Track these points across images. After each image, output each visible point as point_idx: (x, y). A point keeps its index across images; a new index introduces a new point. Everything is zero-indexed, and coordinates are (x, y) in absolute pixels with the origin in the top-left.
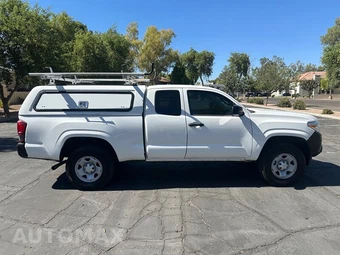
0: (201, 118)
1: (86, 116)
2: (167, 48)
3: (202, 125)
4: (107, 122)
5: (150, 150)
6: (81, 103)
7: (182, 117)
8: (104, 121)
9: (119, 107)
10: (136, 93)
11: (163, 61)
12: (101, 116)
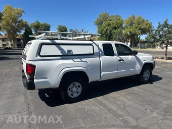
0: (122, 57)
1: (72, 59)
2: (20, 19)
3: (123, 60)
4: (84, 62)
5: (103, 75)
6: (68, 51)
7: (115, 57)
8: (82, 61)
9: (88, 53)
10: (94, 45)
11: (18, 26)
12: (80, 58)
